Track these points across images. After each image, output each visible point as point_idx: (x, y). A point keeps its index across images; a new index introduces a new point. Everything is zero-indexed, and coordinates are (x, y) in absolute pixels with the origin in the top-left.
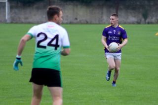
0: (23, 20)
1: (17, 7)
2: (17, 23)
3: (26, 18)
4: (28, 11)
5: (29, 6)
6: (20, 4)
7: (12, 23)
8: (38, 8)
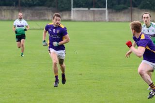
0: (116, 20)
1: (112, 12)
2: (112, 22)
3: (118, 19)
4: (119, 14)
5: (120, 12)
6: (114, 11)
7: (109, 21)
8: (124, 13)
